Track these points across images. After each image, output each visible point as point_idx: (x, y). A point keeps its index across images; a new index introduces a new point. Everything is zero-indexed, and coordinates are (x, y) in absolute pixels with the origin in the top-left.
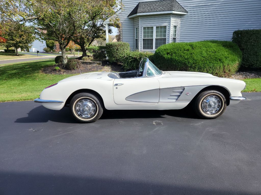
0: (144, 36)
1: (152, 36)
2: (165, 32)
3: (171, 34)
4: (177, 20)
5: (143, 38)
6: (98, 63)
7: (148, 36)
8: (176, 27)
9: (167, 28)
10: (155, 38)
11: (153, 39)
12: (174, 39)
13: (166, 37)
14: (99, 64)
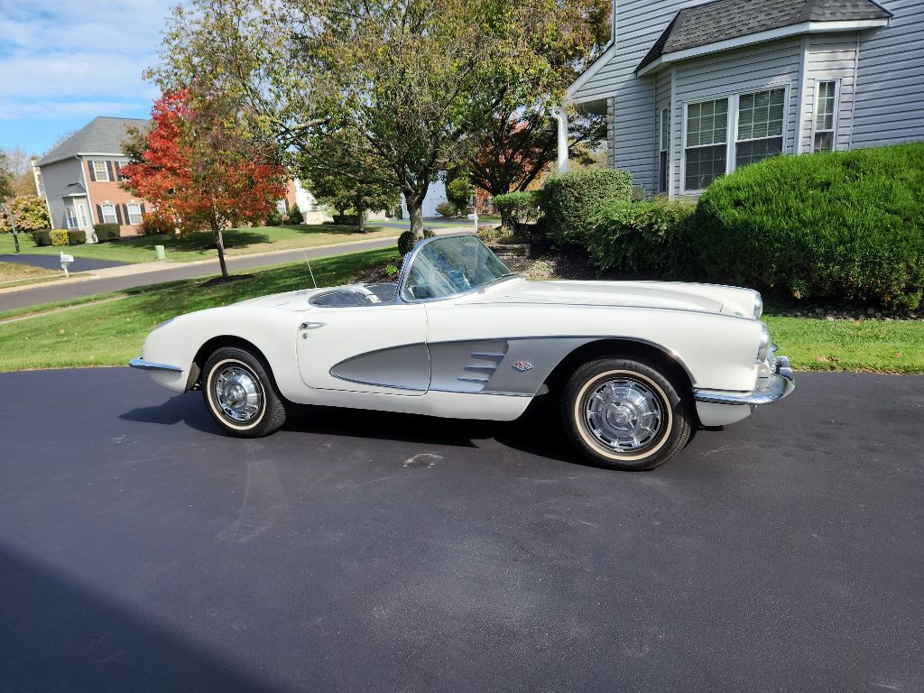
0: (691, 139)
1: (722, 135)
2: (778, 112)
3: (804, 117)
4: (840, 55)
5: (685, 147)
6: (514, 250)
7: (705, 138)
8: (832, 85)
9: (788, 94)
10: (736, 140)
11: (726, 145)
12: (824, 138)
13: (783, 135)
14: (520, 252)
